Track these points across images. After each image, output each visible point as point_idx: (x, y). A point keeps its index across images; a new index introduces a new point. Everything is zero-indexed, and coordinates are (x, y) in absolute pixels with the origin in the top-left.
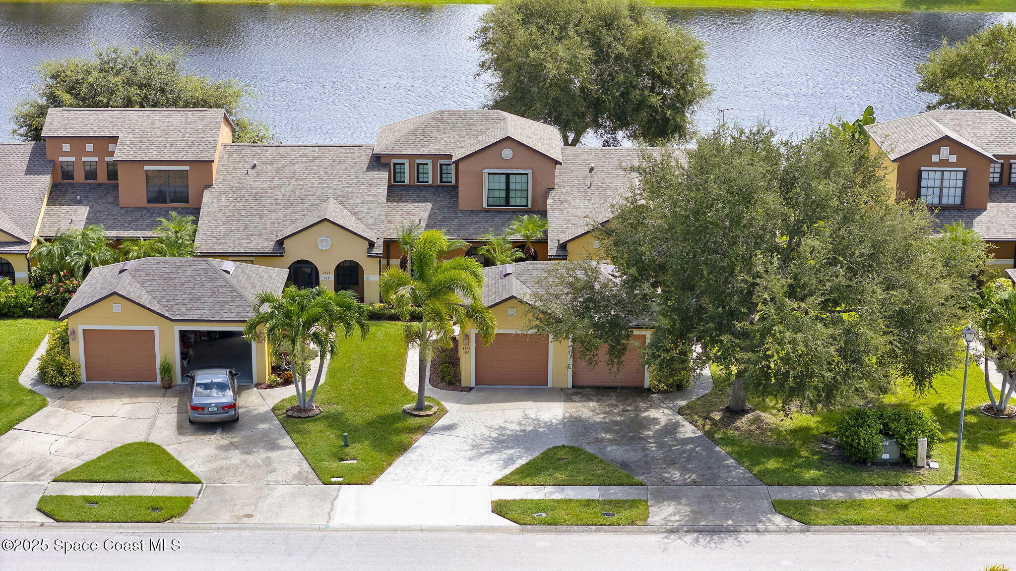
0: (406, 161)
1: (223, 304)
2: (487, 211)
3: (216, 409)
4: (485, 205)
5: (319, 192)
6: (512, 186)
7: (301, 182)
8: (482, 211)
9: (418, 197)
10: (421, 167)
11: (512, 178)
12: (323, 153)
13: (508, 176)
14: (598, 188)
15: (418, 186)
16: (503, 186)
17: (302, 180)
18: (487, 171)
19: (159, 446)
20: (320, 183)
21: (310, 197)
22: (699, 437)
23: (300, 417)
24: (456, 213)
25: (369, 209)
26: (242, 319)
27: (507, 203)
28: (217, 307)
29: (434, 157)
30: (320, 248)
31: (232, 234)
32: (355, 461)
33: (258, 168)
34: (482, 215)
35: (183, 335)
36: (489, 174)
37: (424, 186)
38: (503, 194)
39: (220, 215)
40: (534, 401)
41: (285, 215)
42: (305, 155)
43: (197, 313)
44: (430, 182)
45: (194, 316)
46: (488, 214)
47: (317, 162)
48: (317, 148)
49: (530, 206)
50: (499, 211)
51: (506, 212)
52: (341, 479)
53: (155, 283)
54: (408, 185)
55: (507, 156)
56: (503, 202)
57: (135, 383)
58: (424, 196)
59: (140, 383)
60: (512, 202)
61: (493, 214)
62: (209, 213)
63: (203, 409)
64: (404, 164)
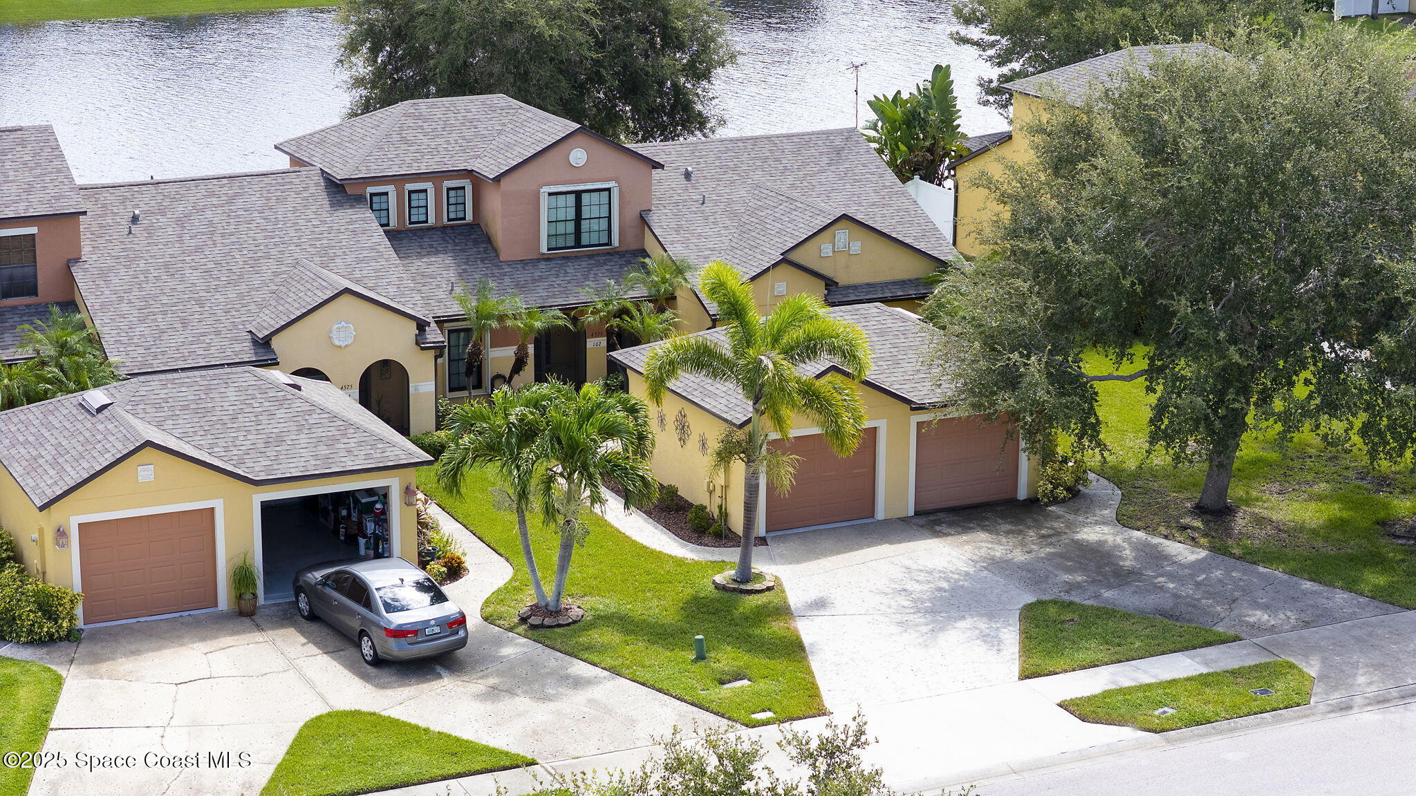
0: (390, 189)
1: (331, 443)
2: (547, 259)
3: (437, 630)
4: (544, 249)
5: (273, 252)
6: (586, 213)
7: (233, 239)
8: (539, 260)
9: (421, 247)
10: (414, 196)
11: (585, 198)
12: (241, 188)
13: (578, 194)
14: (716, 203)
15: (411, 230)
16: (571, 214)
17: (231, 234)
18: (546, 189)
19: (374, 714)
20: (266, 238)
21: (262, 261)
22: (1205, 558)
23: (559, 626)
24: (499, 267)
25: (376, 271)
26: (381, 465)
27: (578, 244)
28: (323, 450)
29: (436, 176)
30: (337, 343)
31: (165, 337)
32: (745, 682)
33: (144, 222)
34: (542, 265)
35: (269, 510)
36: (550, 194)
37: (421, 229)
38: (571, 227)
39: (124, 307)
40: (891, 543)
41: (241, 296)
42: (212, 194)
43: (294, 465)
44: (432, 220)
45: (292, 470)
46: (552, 264)
47: (239, 203)
48: (225, 181)
49: (616, 242)
50: (566, 258)
51: (577, 257)
52: (769, 714)
53: (181, 421)
54: (393, 230)
55: (579, 161)
56: (571, 242)
57: (177, 615)
58: (431, 247)
59: (188, 613)
60: (585, 239)
61: (559, 262)
62: (103, 306)
63: (415, 633)
64: (386, 194)
